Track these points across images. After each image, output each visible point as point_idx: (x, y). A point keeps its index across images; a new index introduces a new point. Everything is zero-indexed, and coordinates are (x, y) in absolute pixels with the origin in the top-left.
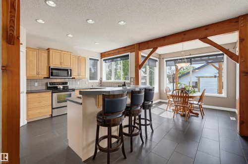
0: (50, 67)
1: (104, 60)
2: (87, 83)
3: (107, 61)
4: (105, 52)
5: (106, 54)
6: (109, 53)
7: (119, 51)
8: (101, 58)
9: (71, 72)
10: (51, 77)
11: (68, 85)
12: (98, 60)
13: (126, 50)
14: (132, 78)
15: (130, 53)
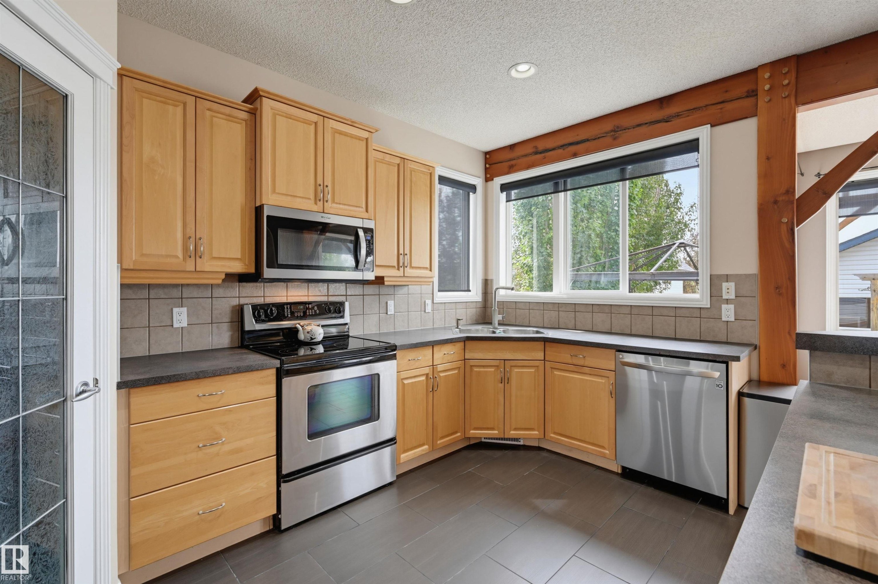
0: (259, 210)
1: (504, 188)
2: (429, 309)
3: (514, 193)
4: (512, 147)
5: (518, 152)
6: (541, 146)
7: (616, 130)
8: (488, 179)
9: (370, 243)
10: (268, 273)
11: (347, 319)
12: (473, 188)
13: (678, 115)
14: (727, 278)
15: (712, 126)
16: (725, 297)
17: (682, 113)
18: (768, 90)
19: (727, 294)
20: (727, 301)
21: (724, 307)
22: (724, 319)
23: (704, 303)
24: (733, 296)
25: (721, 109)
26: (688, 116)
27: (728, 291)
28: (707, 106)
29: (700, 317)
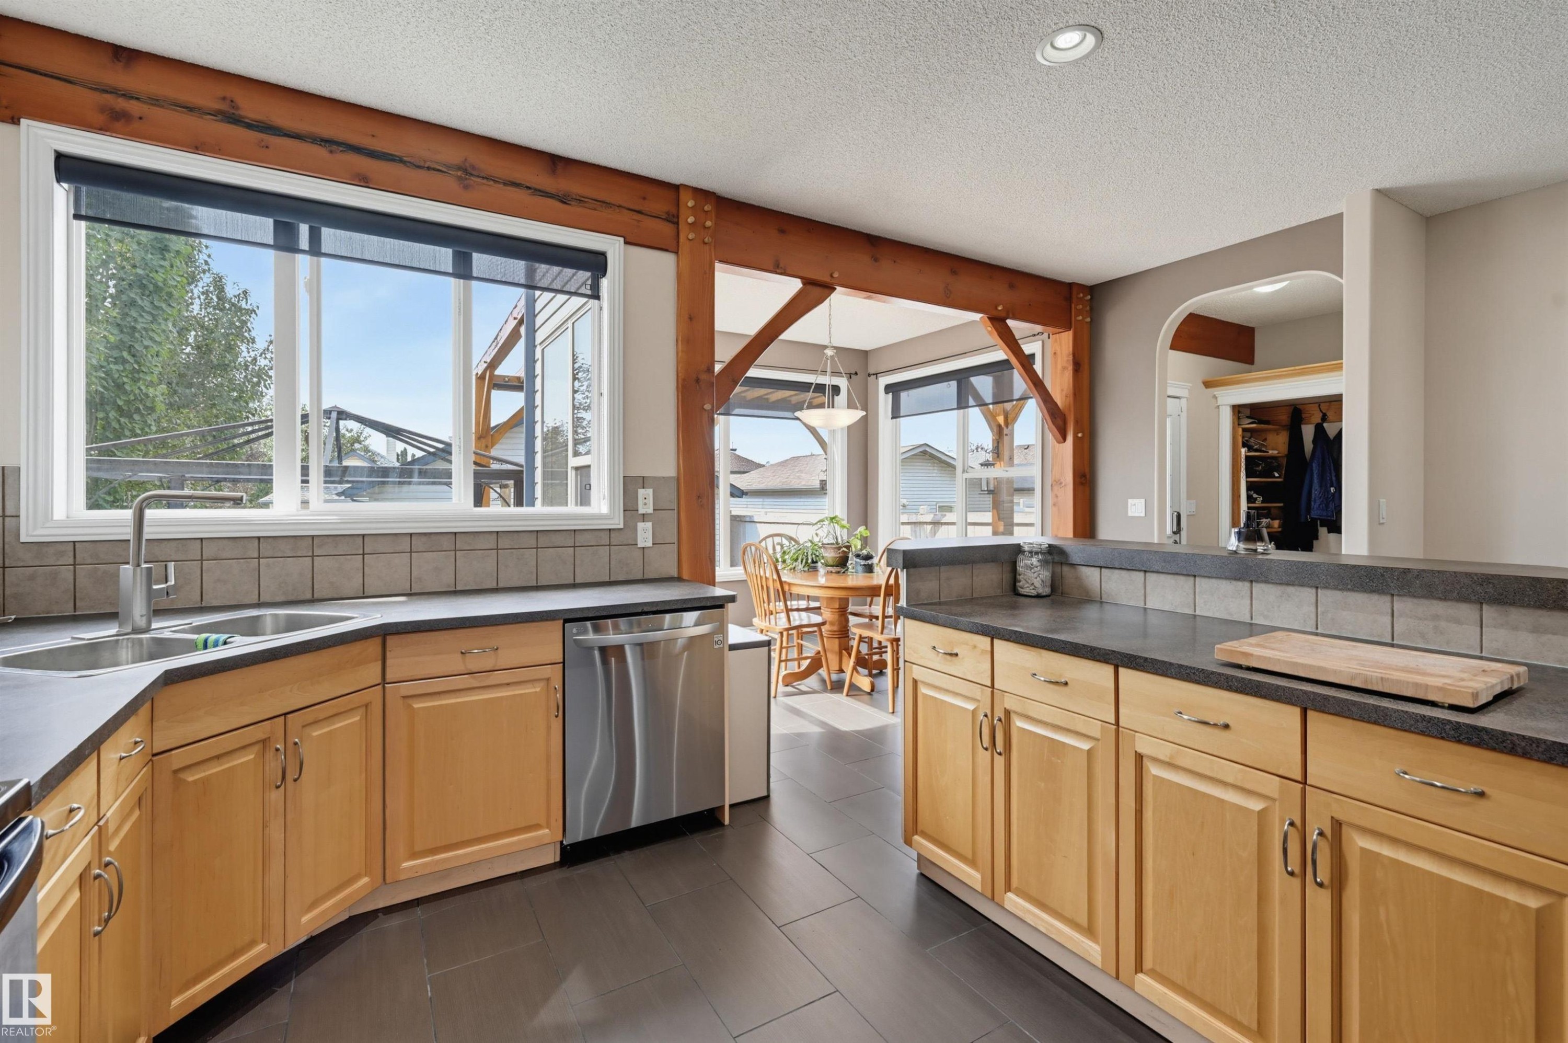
1: (69, 168)
4: (123, 55)
13: (580, 200)
14: (643, 482)
15: (626, 243)
16: (641, 510)
17: (586, 200)
18: (690, 224)
19: (645, 507)
20: (644, 518)
21: (641, 525)
22: (640, 545)
23: (617, 522)
24: (650, 510)
25: (639, 221)
26: (595, 209)
27: (646, 501)
28: (619, 206)
29: (610, 545)
